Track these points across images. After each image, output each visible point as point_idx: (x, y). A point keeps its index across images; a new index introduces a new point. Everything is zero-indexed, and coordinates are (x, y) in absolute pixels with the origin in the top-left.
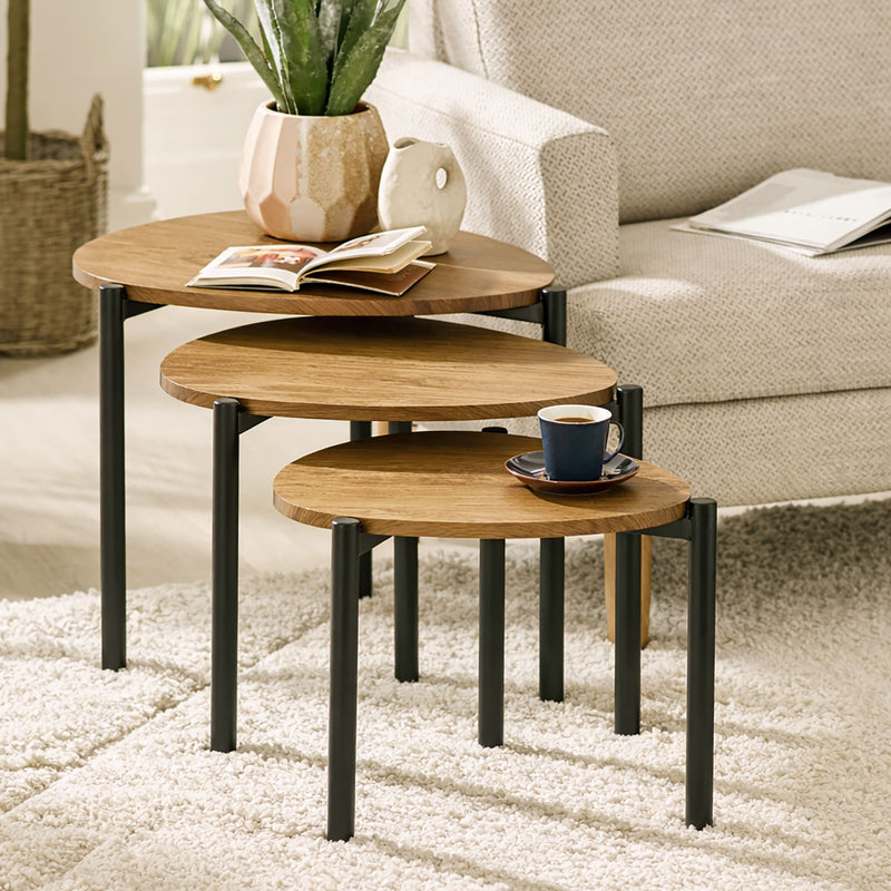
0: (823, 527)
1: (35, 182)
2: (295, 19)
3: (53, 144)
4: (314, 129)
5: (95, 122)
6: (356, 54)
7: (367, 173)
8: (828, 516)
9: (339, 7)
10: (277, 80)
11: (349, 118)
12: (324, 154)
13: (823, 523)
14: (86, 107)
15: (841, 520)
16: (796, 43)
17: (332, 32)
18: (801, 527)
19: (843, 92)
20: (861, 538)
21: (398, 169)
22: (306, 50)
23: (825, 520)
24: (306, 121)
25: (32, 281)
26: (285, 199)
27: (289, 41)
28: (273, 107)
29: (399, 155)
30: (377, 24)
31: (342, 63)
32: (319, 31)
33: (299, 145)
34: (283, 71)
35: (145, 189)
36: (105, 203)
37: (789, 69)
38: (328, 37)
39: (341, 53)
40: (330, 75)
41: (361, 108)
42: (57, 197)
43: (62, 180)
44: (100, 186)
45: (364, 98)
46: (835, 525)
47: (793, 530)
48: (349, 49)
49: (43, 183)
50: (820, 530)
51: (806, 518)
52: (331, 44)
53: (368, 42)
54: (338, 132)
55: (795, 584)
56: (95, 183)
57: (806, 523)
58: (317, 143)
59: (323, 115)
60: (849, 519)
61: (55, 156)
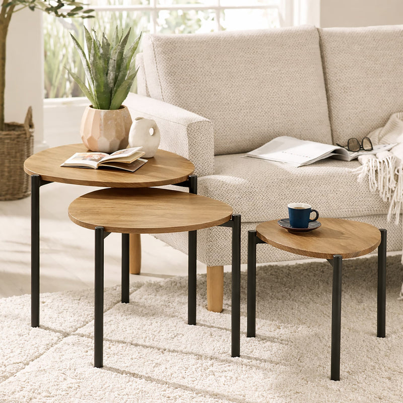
0: (282, 274)
1: (7, 138)
2: (99, 76)
3: (13, 127)
4: (106, 115)
5: (29, 116)
6: (120, 89)
7: (124, 129)
8: (283, 270)
9: (114, 73)
10: (92, 97)
11: (118, 110)
12: (109, 123)
13: (282, 272)
14: (26, 112)
15: (288, 271)
16: (278, 94)
17: (112, 81)
18: (274, 273)
19: (295, 111)
20: (295, 278)
21: (136, 128)
22: (103, 87)
23: (282, 271)
24: (103, 112)
25: (6, 174)
26: (96, 138)
27: (97, 84)
28: (91, 107)
29: (137, 123)
30: (128, 79)
31: (115, 92)
32: (107, 81)
33: (101, 119)
34: (95, 95)
35: (44, 142)
36: (33, 147)
37: (275, 103)
38: (111, 83)
39: (115, 88)
40: (111, 96)
41: (122, 107)
42: (16, 144)
43: (18, 138)
44: (31, 141)
45: (123, 104)
46: (286, 273)
47: (271, 274)
48: (118, 86)
49: (10, 139)
50: (281, 275)
51: (276, 270)
52: (112, 85)
53: (124, 84)
54: (114, 115)
55: (272, 294)
56: (30, 139)
57: (276, 272)
58: (106, 119)
59: (108, 109)
60: (291, 271)
61: (14, 130)
